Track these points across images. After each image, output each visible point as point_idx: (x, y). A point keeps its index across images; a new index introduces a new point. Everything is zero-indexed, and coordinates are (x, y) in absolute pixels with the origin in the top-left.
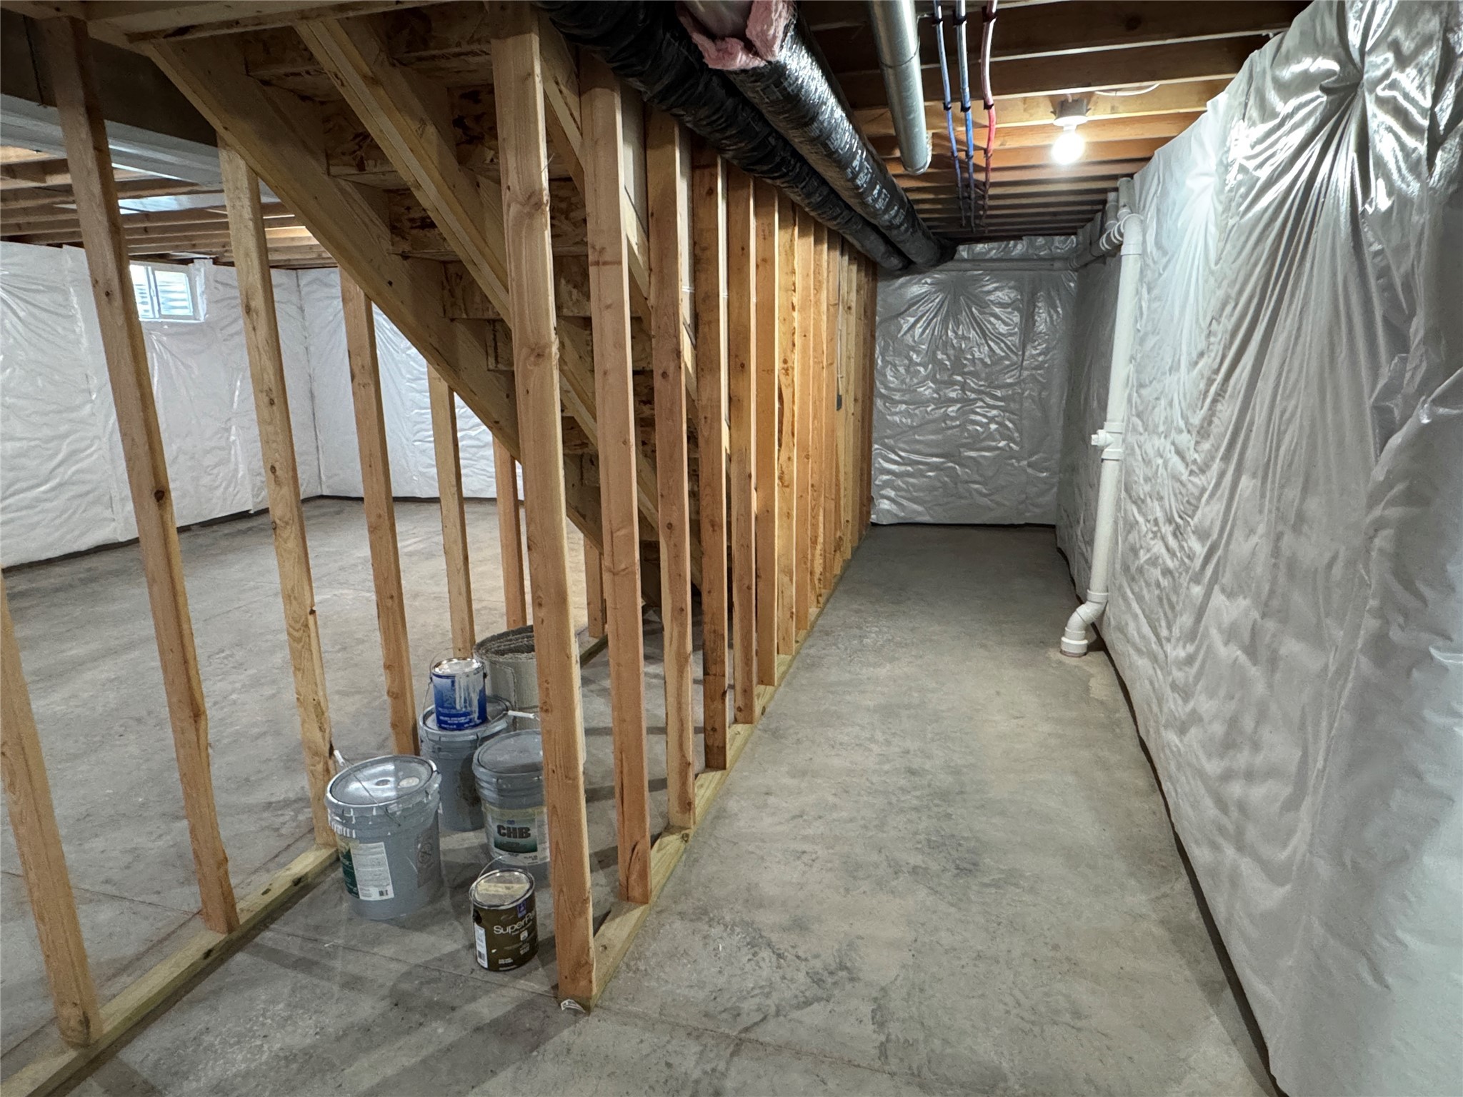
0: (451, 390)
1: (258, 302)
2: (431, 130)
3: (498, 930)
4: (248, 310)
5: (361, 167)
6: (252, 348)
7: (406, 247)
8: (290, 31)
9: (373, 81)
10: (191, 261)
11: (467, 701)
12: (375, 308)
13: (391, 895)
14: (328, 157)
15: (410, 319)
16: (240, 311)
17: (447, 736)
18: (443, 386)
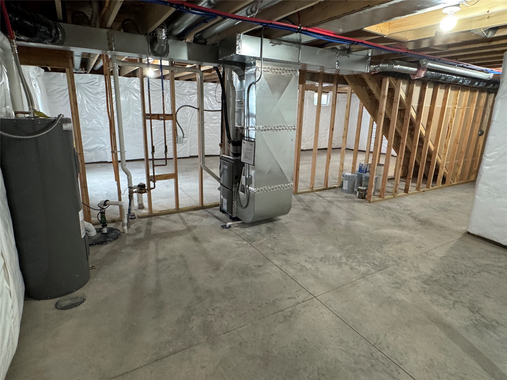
0: (373, 121)
1: (348, 106)
2: (376, 84)
3: (360, 192)
4: (347, 107)
5: (366, 87)
6: (346, 112)
7: (370, 97)
8: (361, 75)
9: (370, 79)
10: (329, 92)
11: (364, 169)
12: (364, 107)
13: (347, 189)
14: (362, 85)
15: (369, 108)
16: (346, 107)
17: (359, 173)
18: (372, 120)
